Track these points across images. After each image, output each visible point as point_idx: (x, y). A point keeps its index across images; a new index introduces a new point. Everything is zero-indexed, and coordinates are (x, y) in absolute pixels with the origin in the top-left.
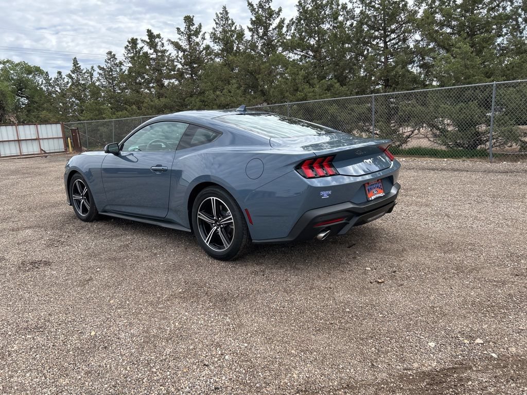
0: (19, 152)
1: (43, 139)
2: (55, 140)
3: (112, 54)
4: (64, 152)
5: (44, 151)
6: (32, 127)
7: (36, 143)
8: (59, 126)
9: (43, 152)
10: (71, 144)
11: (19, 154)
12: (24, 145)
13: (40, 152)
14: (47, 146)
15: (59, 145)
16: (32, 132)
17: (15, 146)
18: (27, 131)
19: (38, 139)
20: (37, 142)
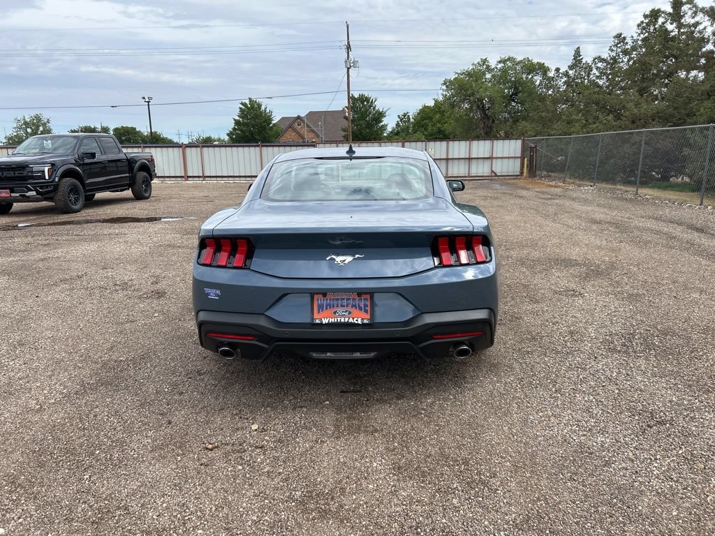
0: (467, 172)
1: (497, 158)
2: (511, 160)
3: (622, 36)
4: (518, 176)
5: (495, 173)
6: (488, 143)
7: (487, 163)
8: (519, 142)
9: (493, 174)
10: (527, 166)
11: (467, 175)
12: (474, 163)
13: (490, 174)
14: (501, 168)
15: (513, 167)
16: (486, 150)
17: (465, 165)
18: (481, 148)
19: (491, 158)
20: (489, 161)
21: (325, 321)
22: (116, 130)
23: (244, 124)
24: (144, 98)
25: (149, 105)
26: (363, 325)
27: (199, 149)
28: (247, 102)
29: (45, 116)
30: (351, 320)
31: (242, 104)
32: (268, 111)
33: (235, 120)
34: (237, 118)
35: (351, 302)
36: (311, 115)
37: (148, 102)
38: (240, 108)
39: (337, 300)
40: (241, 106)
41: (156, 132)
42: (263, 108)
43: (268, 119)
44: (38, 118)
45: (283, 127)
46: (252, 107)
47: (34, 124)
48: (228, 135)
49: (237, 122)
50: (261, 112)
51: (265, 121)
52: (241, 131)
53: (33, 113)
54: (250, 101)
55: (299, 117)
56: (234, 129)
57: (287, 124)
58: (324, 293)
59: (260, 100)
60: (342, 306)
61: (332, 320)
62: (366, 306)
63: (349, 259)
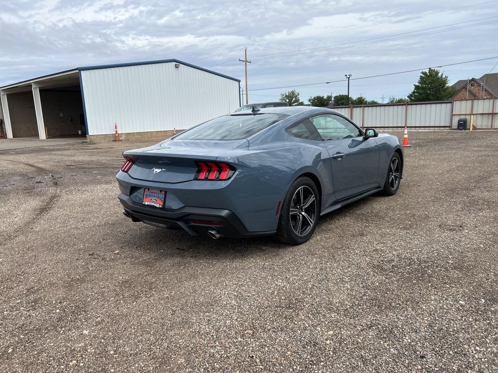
21: (146, 203)
22: (336, 97)
23: (422, 88)
24: (346, 76)
25: (349, 80)
26: (159, 208)
27: (362, 108)
28: (427, 71)
29: (297, 91)
30: (155, 205)
31: (423, 73)
32: (444, 76)
33: (415, 85)
34: (417, 84)
35: (157, 195)
36: (487, 76)
37: (349, 78)
38: (421, 76)
39: (153, 193)
40: (422, 75)
41: (351, 97)
42: (440, 75)
43: (443, 82)
44: (293, 93)
45: (458, 88)
46: (431, 75)
47: (290, 97)
48: (408, 97)
49: (417, 87)
50: (438, 78)
51: (440, 85)
52: (419, 93)
53: (290, 90)
54: (429, 71)
55: (473, 80)
56: (414, 92)
57: (463, 85)
58: (149, 188)
59: (438, 69)
60: (154, 196)
61: (149, 203)
62: (162, 198)
63: (159, 170)
